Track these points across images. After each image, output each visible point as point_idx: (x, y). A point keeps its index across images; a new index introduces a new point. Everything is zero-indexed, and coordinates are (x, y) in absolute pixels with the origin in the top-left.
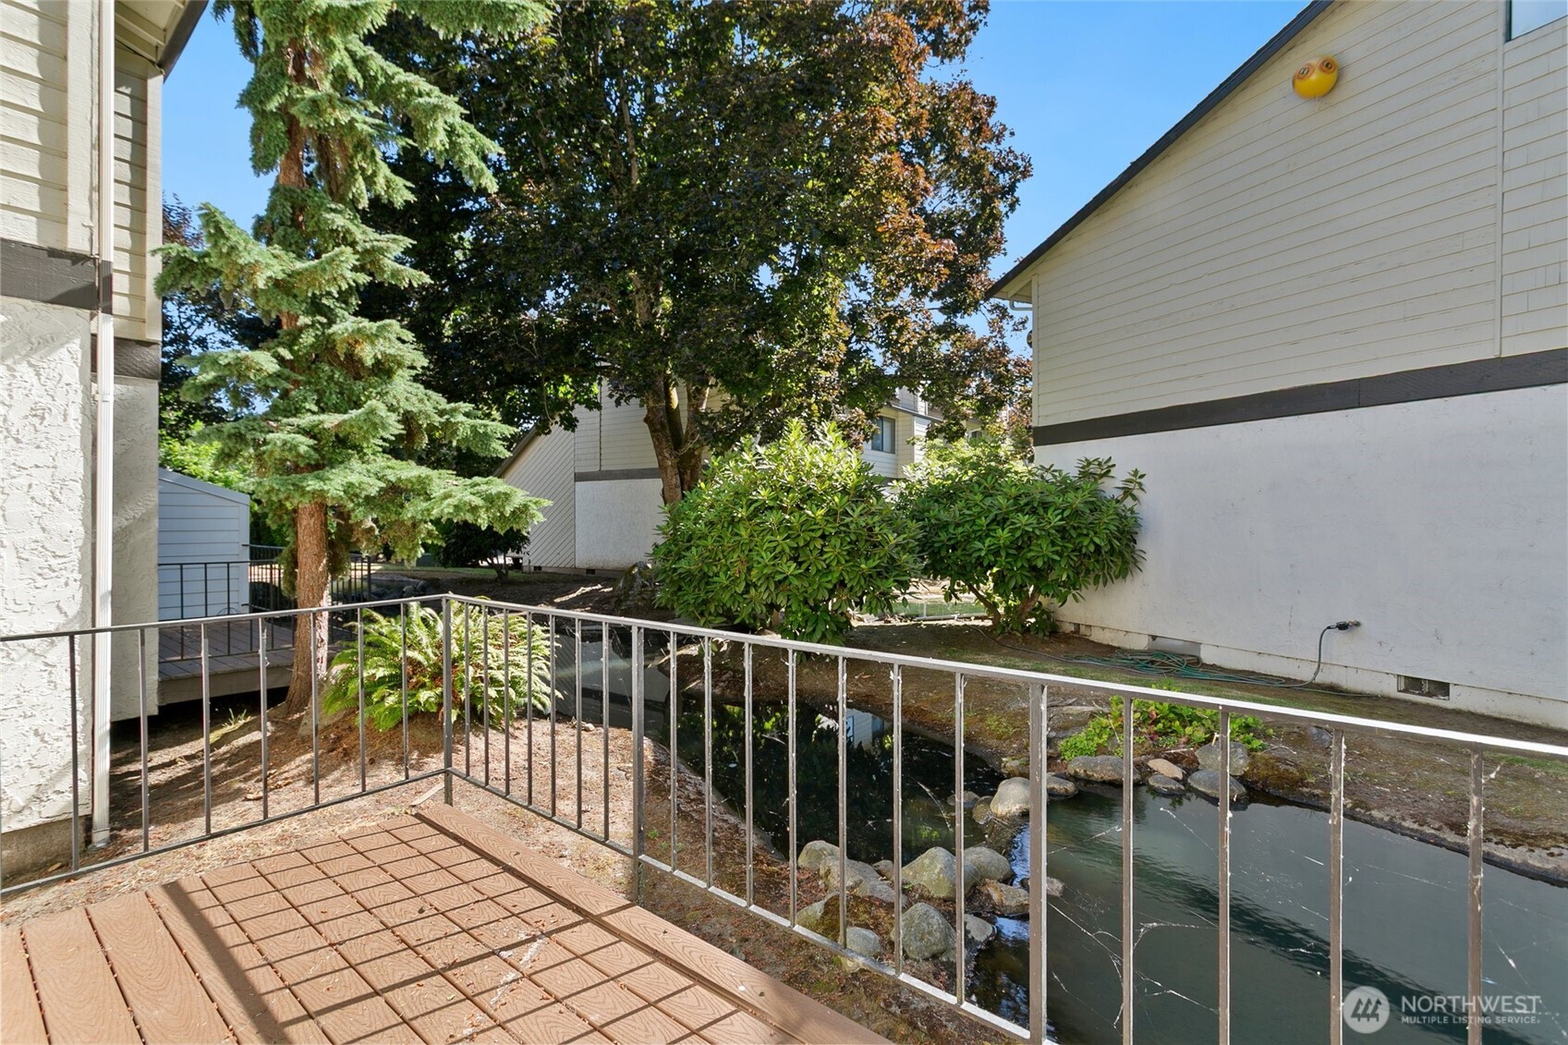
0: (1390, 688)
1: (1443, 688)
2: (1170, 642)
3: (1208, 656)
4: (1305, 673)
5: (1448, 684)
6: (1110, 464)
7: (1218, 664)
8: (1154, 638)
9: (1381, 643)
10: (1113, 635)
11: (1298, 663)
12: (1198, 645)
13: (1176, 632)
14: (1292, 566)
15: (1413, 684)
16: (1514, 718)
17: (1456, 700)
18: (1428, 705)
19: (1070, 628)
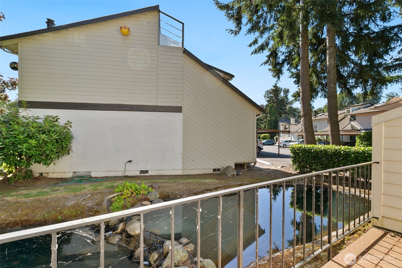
0: (138, 173)
1: (147, 172)
2: (81, 173)
3: (93, 175)
4: (120, 174)
5: (148, 171)
6: (58, 118)
7: (96, 176)
8: (75, 173)
9: (136, 164)
10: (58, 174)
11: (118, 172)
12: (90, 172)
13: (82, 170)
14: (117, 148)
15: (142, 172)
16: (159, 175)
17: (150, 173)
18: (145, 176)
19: (37, 175)
